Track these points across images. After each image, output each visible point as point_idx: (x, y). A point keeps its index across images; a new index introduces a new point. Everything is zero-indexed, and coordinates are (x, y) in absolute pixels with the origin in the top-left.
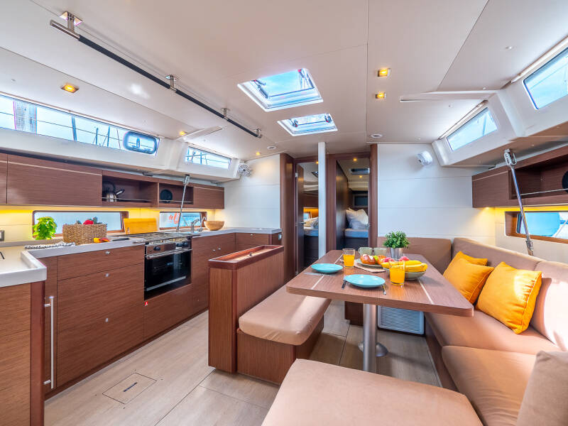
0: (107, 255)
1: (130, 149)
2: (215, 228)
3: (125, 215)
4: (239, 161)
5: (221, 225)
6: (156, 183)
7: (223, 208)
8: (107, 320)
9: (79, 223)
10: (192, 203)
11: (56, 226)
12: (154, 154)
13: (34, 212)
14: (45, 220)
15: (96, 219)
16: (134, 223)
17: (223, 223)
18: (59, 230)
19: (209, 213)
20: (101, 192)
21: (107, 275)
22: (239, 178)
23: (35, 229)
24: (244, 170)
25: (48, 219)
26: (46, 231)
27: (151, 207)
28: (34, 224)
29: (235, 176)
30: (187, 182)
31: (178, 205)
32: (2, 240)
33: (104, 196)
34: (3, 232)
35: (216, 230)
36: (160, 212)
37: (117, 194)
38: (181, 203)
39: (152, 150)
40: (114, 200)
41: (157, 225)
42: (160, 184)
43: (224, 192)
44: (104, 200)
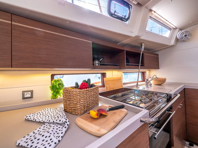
1: (111, 15)
3: (104, 75)
4: (178, 30)
6: (124, 50)
7: (158, 68)
12: (127, 22)
13: (53, 75)
17: (165, 79)
19: (147, 73)
20: (92, 59)
22: (175, 44)
24: (186, 36)
29: (172, 42)
32: (31, 97)
33: (93, 62)
34: (32, 92)
35: (160, 85)
36: (123, 73)
37: (100, 60)
38: (139, 66)
39: (126, 17)
40: (98, 64)
41: (121, 82)
42: (126, 51)
43: (158, 57)
44: (93, 64)
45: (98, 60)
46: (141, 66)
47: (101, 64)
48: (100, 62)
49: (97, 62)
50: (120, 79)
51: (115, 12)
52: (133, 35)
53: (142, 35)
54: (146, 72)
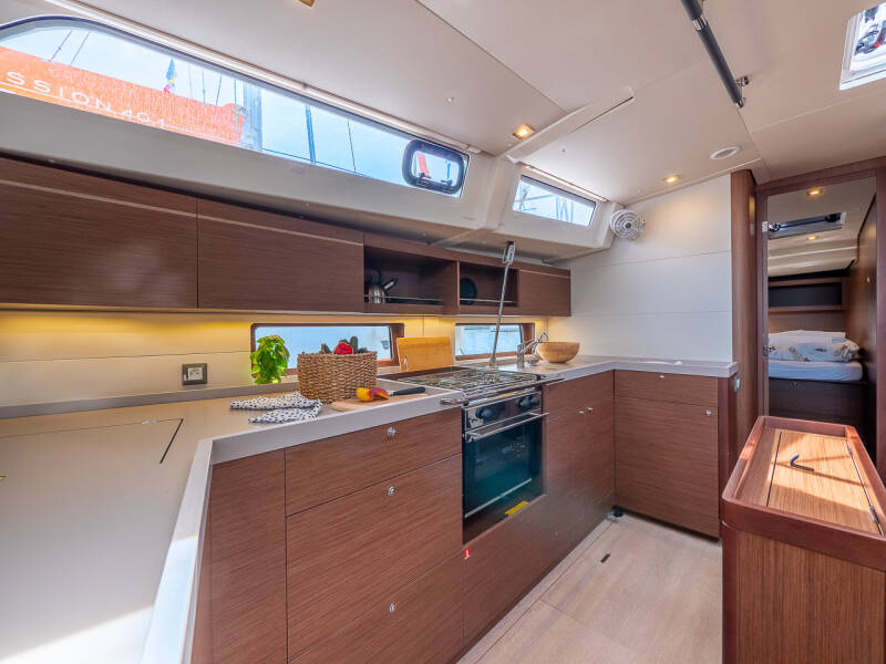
0: (390, 438)
1: (413, 181)
2: (562, 357)
3: (397, 330)
4: (614, 205)
5: (571, 351)
6: (452, 263)
7: (569, 314)
8: (392, 608)
9: (325, 349)
10: (514, 305)
11: (288, 355)
12: (456, 195)
13: (254, 327)
14: (268, 341)
15: (354, 340)
16: (413, 346)
17: (577, 346)
18: (292, 363)
19: (539, 326)
20: (363, 282)
21: (391, 490)
22: (608, 246)
23: (255, 362)
24: (628, 226)
25: (275, 341)
26: (271, 365)
27: (444, 313)
28: (253, 350)
29: (601, 241)
30: (509, 259)
31: (494, 308)
32: (203, 381)
33: (366, 292)
34: (205, 367)
35: (563, 362)
36: (457, 324)
37: (386, 287)
38: (498, 305)
39: (454, 184)
40: (381, 299)
41: (451, 351)
42: (461, 264)
43: (569, 280)
44: (366, 300)
45: (381, 287)
46: (505, 305)
47: (387, 301)
48: (386, 292)
49: (377, 293)
50: (446, 344)
51: (423, 175)
52: (474, 226)
53: (500, 225)
54: (534, 324)
